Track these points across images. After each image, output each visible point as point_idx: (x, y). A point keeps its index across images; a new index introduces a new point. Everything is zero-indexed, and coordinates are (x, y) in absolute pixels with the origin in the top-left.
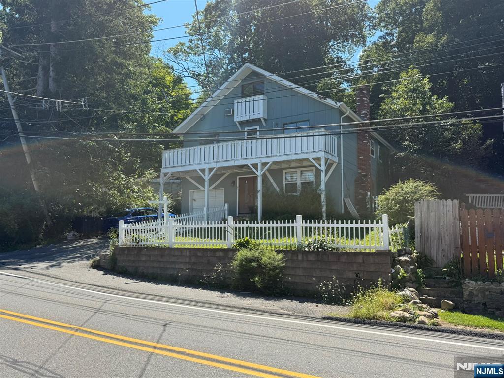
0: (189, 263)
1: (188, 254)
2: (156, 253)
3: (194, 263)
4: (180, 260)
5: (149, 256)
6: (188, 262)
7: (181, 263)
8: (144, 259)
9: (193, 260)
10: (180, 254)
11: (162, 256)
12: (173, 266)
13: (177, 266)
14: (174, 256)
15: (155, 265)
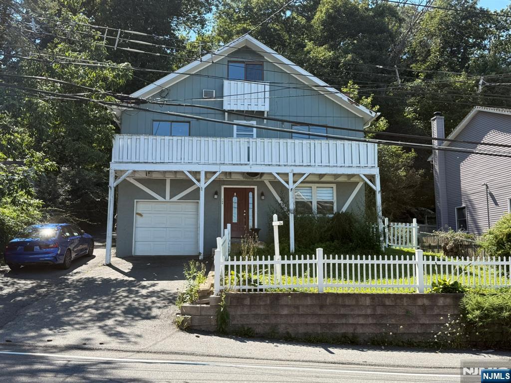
0: (373, 316)
1: (368, 302)
2: (309, 301)
3: (382, 316)
4: (356, 312)
5: (297, 307)
6: (371, 315)
7: (359, 316)
8: (285, 312)
9: (379, 311)
10: (354, 303)
11: (322, 307)
12: (344, 321)
13: (351, 321)
14: (344, 306)
15: (310, 320)
